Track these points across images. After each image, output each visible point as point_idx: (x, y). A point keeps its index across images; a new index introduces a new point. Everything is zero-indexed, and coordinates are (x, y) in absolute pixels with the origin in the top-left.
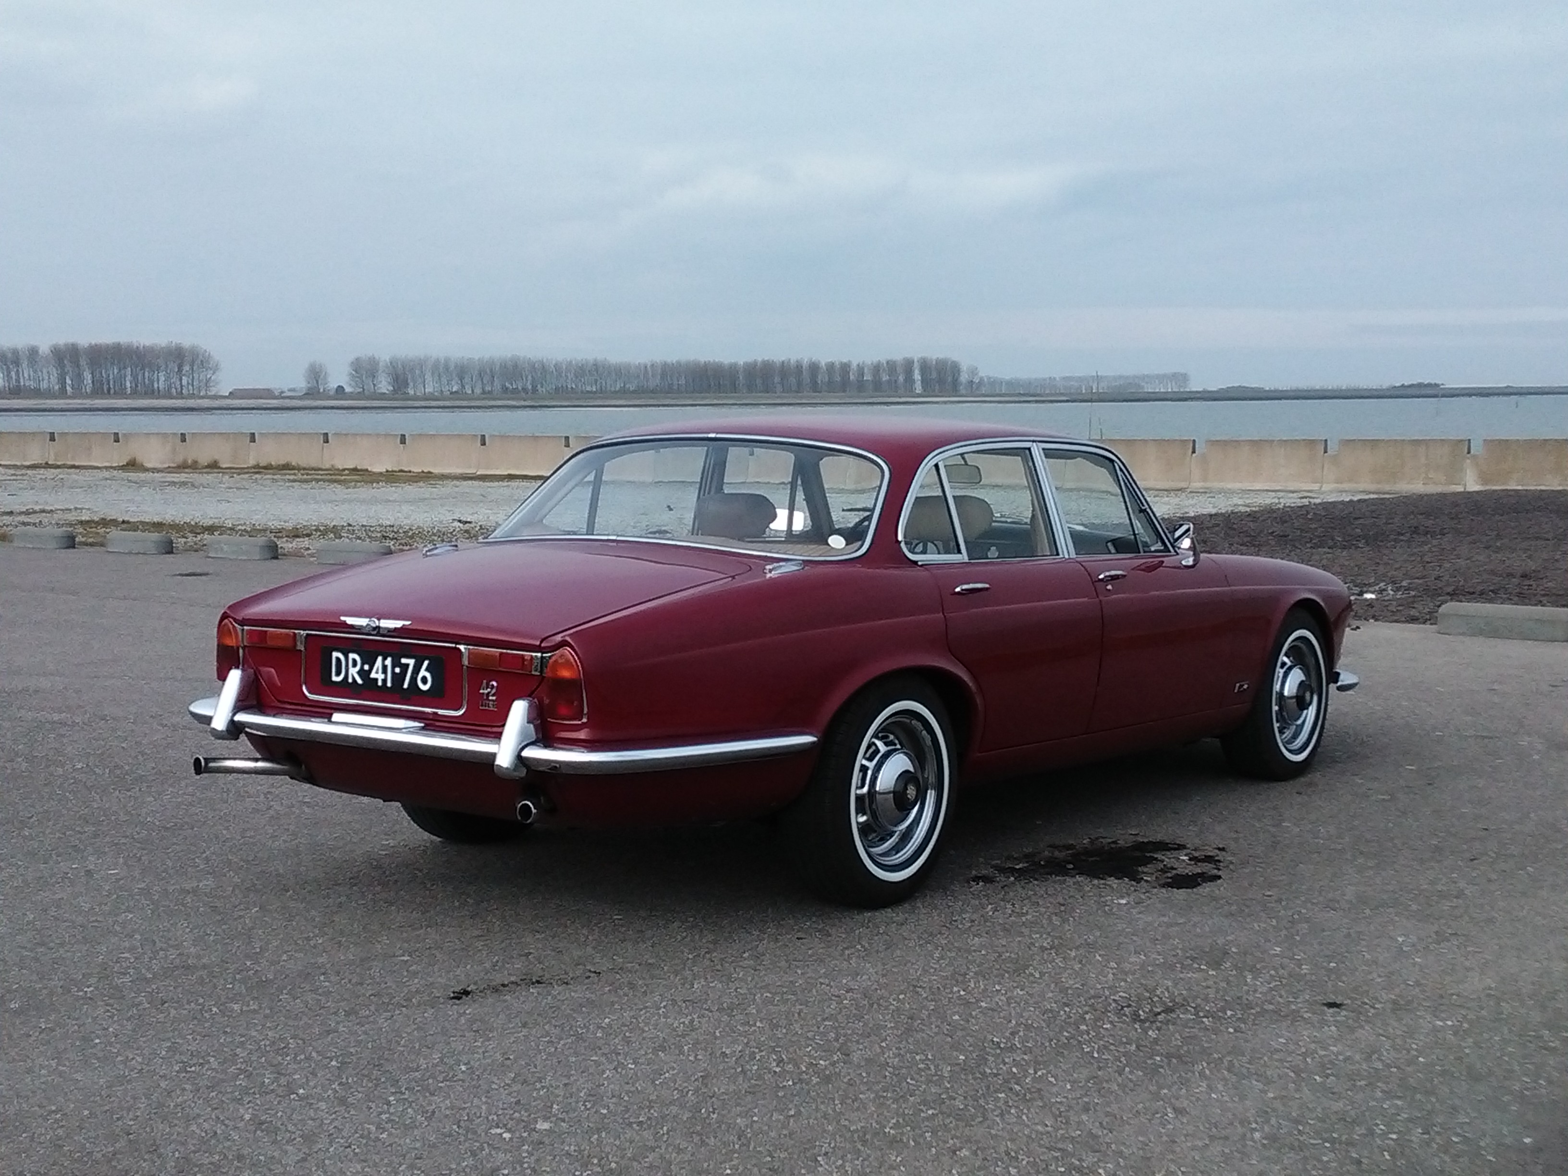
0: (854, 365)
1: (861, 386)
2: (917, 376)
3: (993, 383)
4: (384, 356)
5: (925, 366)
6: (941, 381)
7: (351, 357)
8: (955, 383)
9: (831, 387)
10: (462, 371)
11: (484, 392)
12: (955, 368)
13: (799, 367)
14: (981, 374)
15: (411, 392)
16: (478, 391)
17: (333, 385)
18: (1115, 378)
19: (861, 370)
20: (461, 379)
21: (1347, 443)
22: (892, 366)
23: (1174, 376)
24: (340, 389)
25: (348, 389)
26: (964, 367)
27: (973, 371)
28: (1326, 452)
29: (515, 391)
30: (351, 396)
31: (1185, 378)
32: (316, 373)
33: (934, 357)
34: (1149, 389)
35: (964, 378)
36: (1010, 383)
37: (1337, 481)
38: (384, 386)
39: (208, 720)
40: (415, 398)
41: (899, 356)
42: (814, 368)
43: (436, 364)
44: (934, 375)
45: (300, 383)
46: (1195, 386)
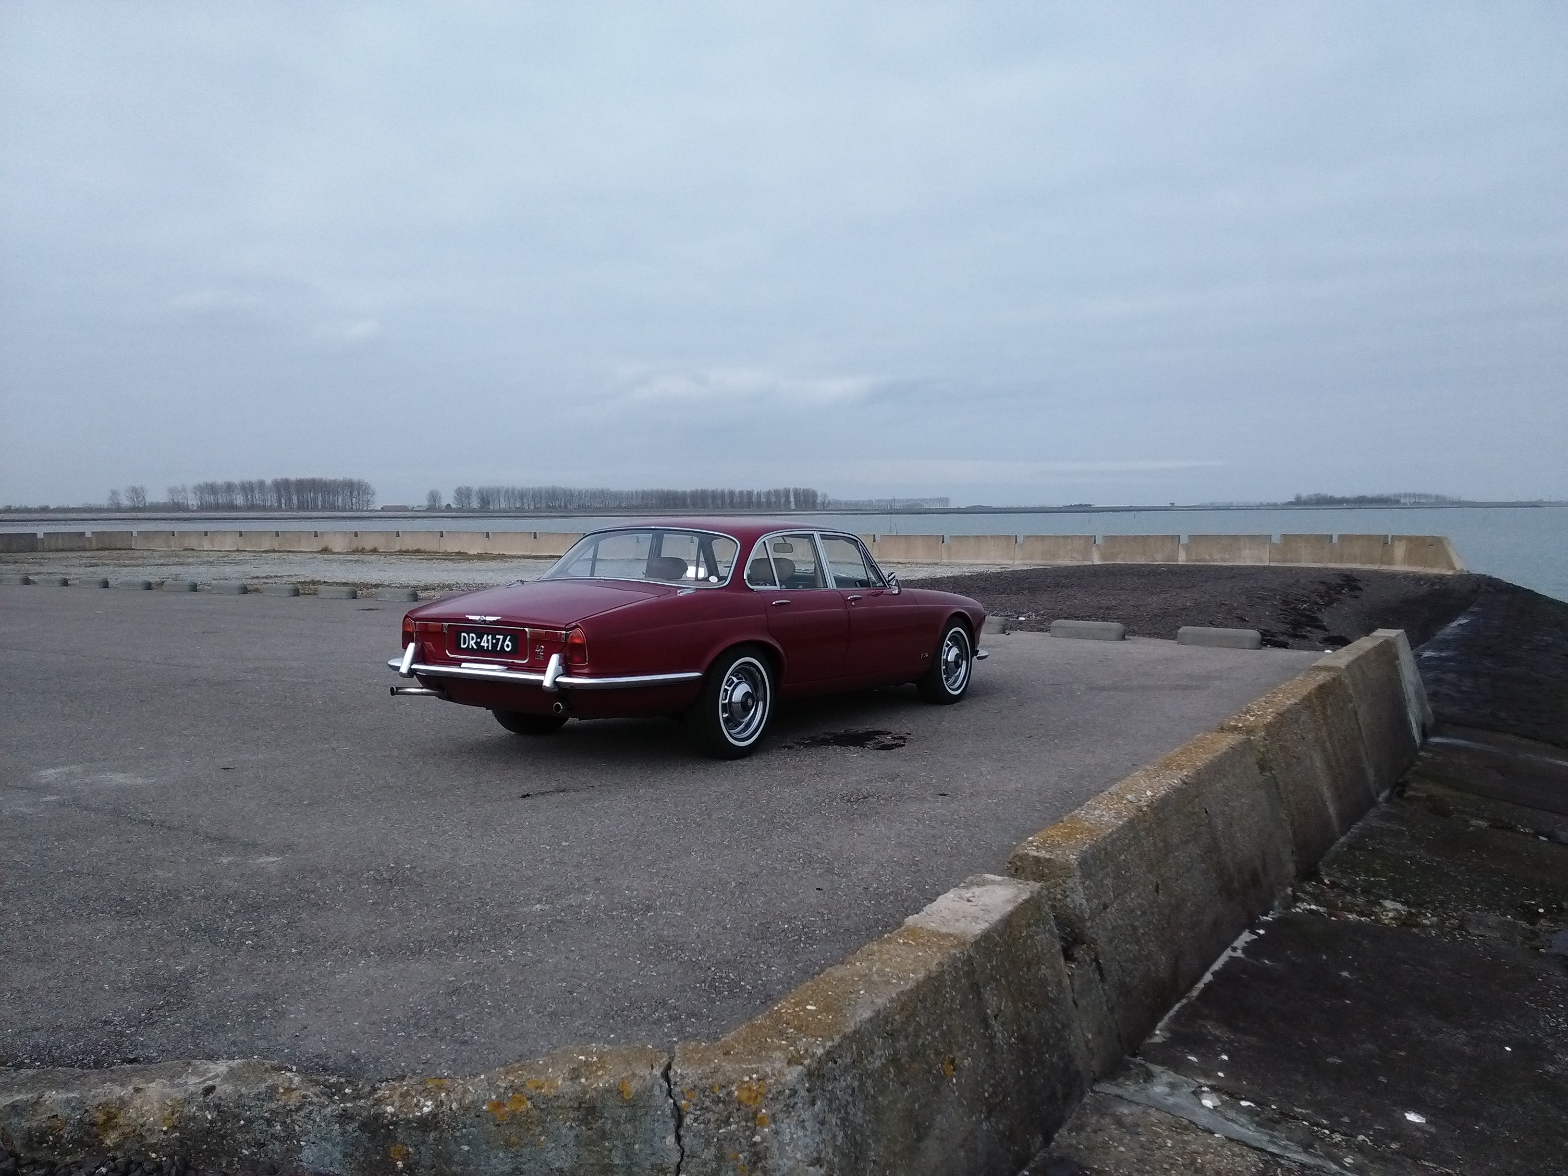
0: (755, 492)
1: (759, 504)
2: (792, 499)
3: (837, 503)
4: (475, 486)
5: (796, 492)
6: (806, 502)
7: (455, 488)
8: (814, 503)
9: (742, 505)
10: (522, 495)
11: (535, 508)
12: (814, 494)
13: (723, 494)
14: (829, 498)
15: (491, 507)
16: (532, 507)
17: (444, 503)
18: (907, 501)
19: (759, 495)
20: (522, 500)
21: (1027, 537)
22: (777, 493)
23: (940, 500)
24: (449, 505)
25: (453, 506)
26: (819, 493)
27: (825, 496)
28: (1016, 542)
29: (554, 507)
30: (456, 510)
31: (947, 500)
32: (434, 497)
33: (802, 488)
34: (926, 506)
35: (819, 500)
36: (846, 503)
37: (1022, 559)
38: (475, 504)
39: (398, 668)
40: (494, 511)
41: (781, 487)
42: (732, 494)
43: (507, 492)
44: (802, 499)
45: (424, 503)
46: (953, 505)
